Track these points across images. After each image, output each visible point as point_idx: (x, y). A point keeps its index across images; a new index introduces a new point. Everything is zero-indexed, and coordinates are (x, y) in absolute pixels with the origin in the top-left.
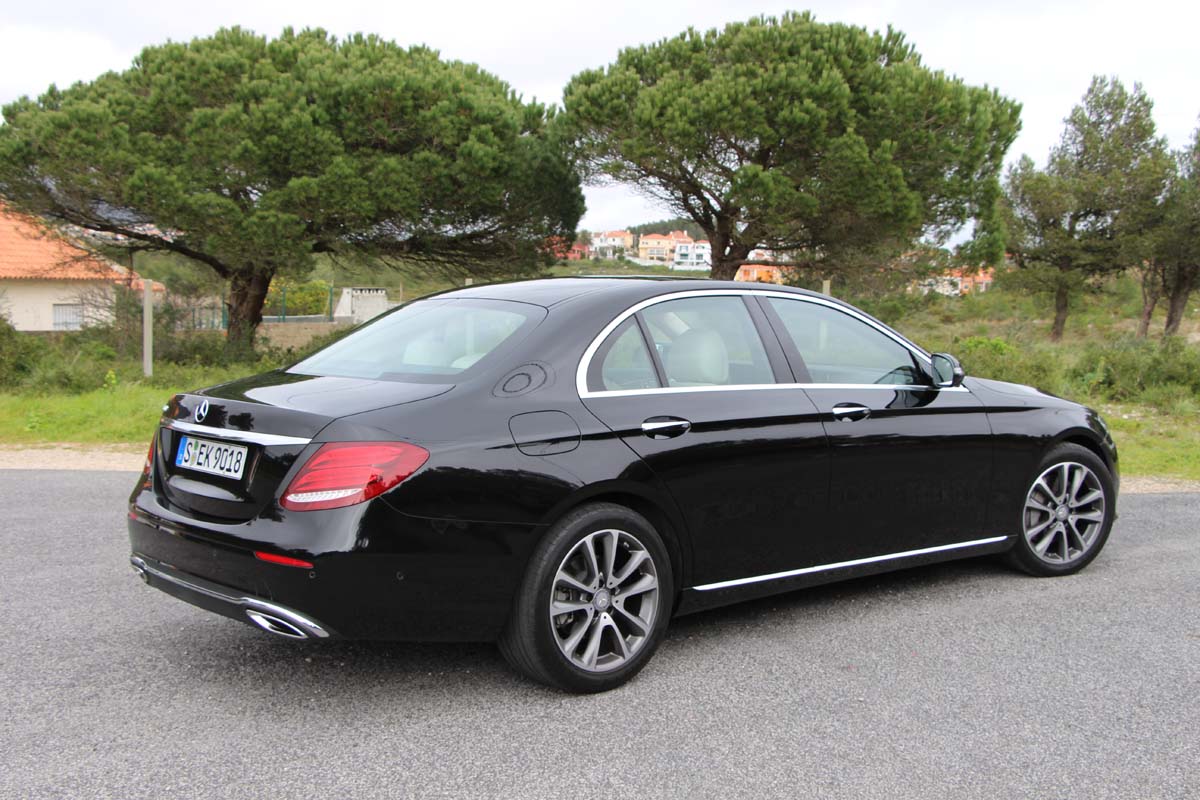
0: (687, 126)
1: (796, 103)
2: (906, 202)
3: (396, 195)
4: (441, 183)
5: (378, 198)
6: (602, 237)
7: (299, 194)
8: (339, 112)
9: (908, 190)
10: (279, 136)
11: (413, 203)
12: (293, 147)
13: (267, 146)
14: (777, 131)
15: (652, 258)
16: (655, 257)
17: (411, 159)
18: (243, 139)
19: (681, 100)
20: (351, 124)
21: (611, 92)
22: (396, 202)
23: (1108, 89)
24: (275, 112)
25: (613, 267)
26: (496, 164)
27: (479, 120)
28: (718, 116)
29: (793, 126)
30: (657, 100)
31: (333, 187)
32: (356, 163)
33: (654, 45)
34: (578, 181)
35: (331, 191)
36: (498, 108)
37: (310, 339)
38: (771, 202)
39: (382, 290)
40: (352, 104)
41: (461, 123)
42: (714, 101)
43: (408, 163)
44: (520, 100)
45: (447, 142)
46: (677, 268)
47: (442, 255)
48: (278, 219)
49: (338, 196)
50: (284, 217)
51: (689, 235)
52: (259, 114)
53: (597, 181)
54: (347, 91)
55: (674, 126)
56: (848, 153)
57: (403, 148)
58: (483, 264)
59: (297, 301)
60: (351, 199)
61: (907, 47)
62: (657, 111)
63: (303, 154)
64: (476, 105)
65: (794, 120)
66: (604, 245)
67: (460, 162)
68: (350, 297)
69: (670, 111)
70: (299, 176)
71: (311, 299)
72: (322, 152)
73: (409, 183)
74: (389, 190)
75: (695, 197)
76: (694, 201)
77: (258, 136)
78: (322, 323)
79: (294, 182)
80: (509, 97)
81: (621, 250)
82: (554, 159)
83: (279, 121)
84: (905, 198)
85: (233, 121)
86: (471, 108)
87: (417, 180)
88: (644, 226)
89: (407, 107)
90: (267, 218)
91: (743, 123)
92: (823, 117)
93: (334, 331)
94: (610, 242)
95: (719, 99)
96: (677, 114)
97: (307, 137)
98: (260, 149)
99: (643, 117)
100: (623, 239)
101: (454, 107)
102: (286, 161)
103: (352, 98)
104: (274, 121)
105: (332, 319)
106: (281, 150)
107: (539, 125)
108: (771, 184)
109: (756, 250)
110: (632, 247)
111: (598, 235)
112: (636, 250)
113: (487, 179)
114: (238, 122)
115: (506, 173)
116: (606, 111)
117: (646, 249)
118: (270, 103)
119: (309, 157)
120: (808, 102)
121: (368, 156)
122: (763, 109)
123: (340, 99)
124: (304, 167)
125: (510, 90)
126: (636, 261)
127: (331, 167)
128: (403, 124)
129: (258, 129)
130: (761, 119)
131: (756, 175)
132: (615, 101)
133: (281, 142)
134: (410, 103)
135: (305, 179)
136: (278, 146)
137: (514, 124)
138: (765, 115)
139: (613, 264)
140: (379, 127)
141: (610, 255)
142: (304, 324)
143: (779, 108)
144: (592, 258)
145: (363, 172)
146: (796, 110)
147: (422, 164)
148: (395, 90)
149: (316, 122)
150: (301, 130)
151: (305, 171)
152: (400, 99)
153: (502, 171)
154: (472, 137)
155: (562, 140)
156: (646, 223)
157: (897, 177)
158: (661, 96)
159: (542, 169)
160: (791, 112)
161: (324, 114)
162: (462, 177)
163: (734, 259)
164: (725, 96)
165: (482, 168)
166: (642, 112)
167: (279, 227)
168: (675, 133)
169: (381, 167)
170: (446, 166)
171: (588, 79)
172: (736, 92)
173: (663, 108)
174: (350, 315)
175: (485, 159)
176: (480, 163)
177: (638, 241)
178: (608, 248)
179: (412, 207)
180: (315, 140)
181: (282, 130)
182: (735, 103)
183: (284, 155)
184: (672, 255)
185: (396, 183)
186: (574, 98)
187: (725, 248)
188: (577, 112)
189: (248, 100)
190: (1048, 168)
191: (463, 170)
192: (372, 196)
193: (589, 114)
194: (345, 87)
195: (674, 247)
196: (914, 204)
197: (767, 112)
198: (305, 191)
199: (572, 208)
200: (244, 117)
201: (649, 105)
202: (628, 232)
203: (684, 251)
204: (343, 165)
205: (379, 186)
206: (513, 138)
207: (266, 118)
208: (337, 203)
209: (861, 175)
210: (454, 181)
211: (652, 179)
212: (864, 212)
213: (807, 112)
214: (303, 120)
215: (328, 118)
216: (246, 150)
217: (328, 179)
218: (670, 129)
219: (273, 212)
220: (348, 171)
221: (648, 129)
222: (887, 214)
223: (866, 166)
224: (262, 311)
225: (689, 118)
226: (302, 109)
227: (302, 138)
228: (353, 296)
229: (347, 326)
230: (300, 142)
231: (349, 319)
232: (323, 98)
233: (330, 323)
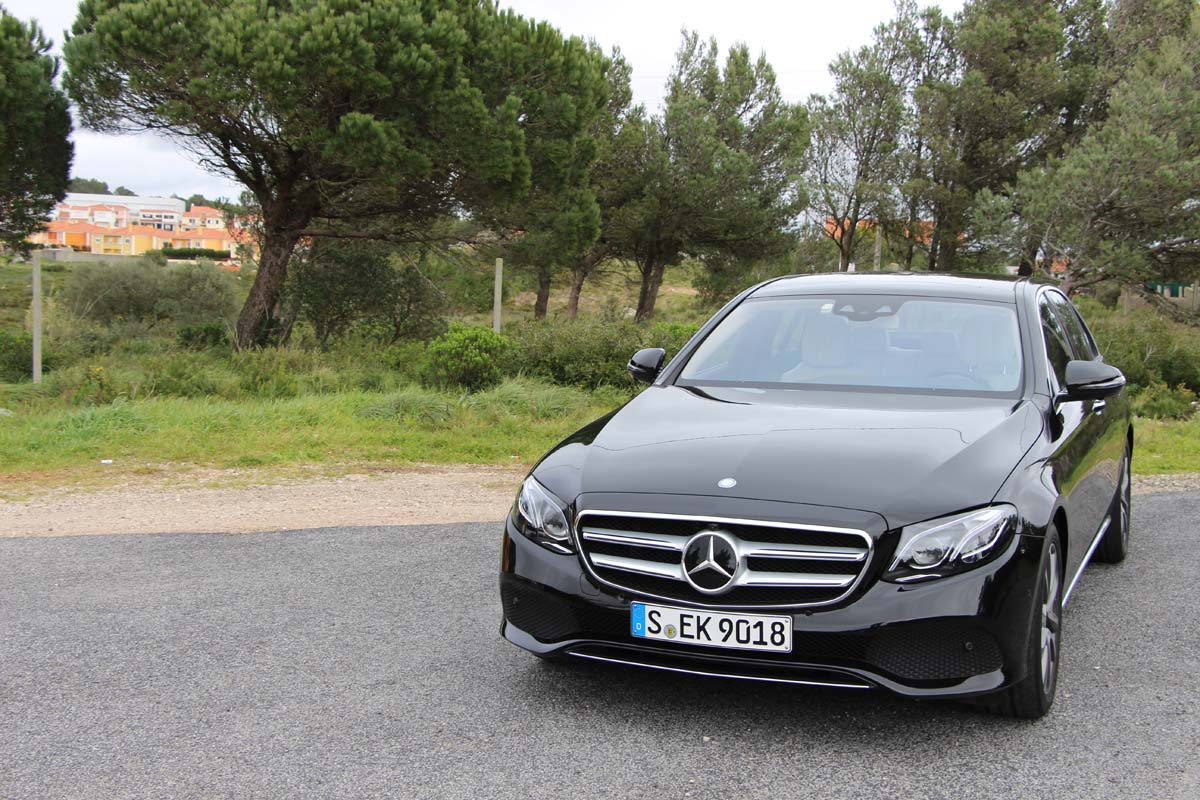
0: (286, 67)
1: (413, 46)
14: (390, 78)
19: (270, 33)
21: (165, 13)
28: (324, 57)
29: (410, 73)
42: (321, 38)
55: (265, 65)
56: (465, 106)
69: (258, 44)
91: (353, 69)
92: (441, 67)
95: (328, 37)
96: (271, 50)
99: (224, 50)
108: (384, 137)
116: (161, 37)
122: (373, 51)
131: (367, 125)
132: (172, 26)
138: (375, 60)
143: (392, 51)
146: (415, 55)
158: (241, 25)
160: (410, 56)
163: (293, 228)
168: (268, 74)
172: (346, 31)
173: (248, 41)
182: (344, 42)
193: (137, 40)
197: (378, 54)
209: (480, 133)
221: (230, 67)
223: (486, 123)
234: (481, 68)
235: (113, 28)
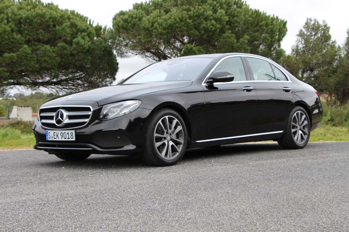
0: (162, 31)
1: (208, 22)
7: (8, 60)
8: (21, 27)
12: (2, 41)
14: (200, 33)
19: (160, 21)
20: (26, 32)
21: (132, 17)
22: (49, 64)
23: (312, 23)
26: (88, 48)
27: (79, 31)
28: (175, 26)
30: (150, 20)
31: (22, 57)
33: (146, 1)
35: (22, 59)
36: (85, 26)
39: (30, 107)
40: (27, 23)
41: (73, 32)
42: (173, 20)
44: (92, 25)
45: (68, 39)
54: (25, 17)
55: (157, 31)
56: (228, 40)
61: (243, 2)
62: (151, 24)
63: (7, 43)
64: (79, 24)
65: (207, 29)
67: (74, 47)
68: (16, 109)
69: (155, 25)
72: (16, 43)
74: (46, 59)
78: (5, 120)
79: (6, 55)
80: (88, 23)
86: (76, 26)
89: (50, 25)
91: (185, 29)
93: (10, 123)
95: (175, 19)
96: (158, 26)
97: (9, 37)
99: (145, 27)
101: (70, 25)
103: (27, 21)
105: (9, 119)
107: (100, 34)
108: (197, 52)
116: (130, 24)
119: (9, 45)
120: (213, 21)
121: (36, 45)
122: (193, 24)
123: (22, 20)
125: (88, 20)
127: (22, 49)
128: (48, 32)
130: (192, 27)
132: (134, 21)
134: (52, 23)
137: (92, 33)
138: (194, 26)
140: (41, 33)
143: (201, 23)
146: (209, 24)
147: (60, 48)
149: (12, 30)
150: (7, 33)
152: (47, 21)
153: (90, 51)
158: (152, 19)
160: (207, 25)
161: (15, 28)
162: (75, 52)
164: (177, 18)
165: (84, 49)
166: (145, 25)
168: (158, 33)
171: (122, 13)
172: (182, 17)
173: (153, 24)
174: (16, 116)
182: (182, 21)
185: (49, 56)
186: (117, 21)
190: (292, 53)
191: (75, 49)
193: (123, 26)
194: (24, 16)
198: (11, 59)
199: (113, 68)
201: (147, 22)
204: (27, 48)
205: (42, 57)
213: (213, 25)
214: (7, 30)
215: (17, 29)
217: (20, 54)
218: (155, 32)
220: (29, 51)
221: (147, 31)
223: (235, 45)
225: (164, 27)
227: (6, 37)
228: (18, 109)
229: (16, 121)
230: (5, 39)
231: (16, 118)
232: (14, 20)
233: (8, 120)
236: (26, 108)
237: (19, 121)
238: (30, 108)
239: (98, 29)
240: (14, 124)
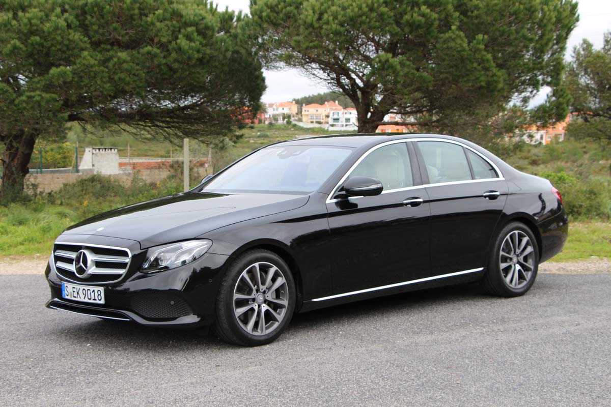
0: (339, 27)
1: (416, 9)
2: (495, 78)
3: (128, 79)
4: (161, 69)
5: (115, 81)
6: (274, 107)
7: (58, 79)
8: (86, 18)
9: (497, 69)
10: (41, 37)
11: (141, 85)
12: (52, 45)
13: (32, 44)
14: (403, 30)
15: (312, 122)
16: (314, 121)
17: (139, 53)
18: (13, 39)
19: (334, 8)
20: (95, 27)
22: (129, 84)
24: (38, 19)
25: (283, 129)
26: (200, 55)
27: (187, 24)
28: (359, 20)
29: (413, 26)
30: (316, 8)
31: (82, 74)
32: (99, 56)
34: (260, 67)
35: (81, 77)
36: (201, 15)
37: (62, 186)
38: (399, 80)
39: (114, 149)
40: (95, 13)
41: (174, 27)
42: (356, 10)
43: (137, 55)
44: (216, 9)
45: (164, 40)
46: (331, 129)
47: (163, 122)
48: (42, 98)
49: (86, 81)
50: (47, 96)
51: (339, 104)
52: (25, 21)
53: (274, 67)
54: (92, 4)
55: (329, 27)
56: (452, 44)
57: (132, 45)
58: (193, 128)
59: (49, 158)
60: (96, 82)
62: (317, 16)
63: (60, 50)
64: (184, 13)
65: (414, 22)
66: (276, 112)
67: (174, 55)
68: (91, 153)
69: (326, 16)
70: (58, 66)
71: (60, 156)
72: (74, 48)
73: (137, 70)
74: (122, 76)
75: (345, 77)
76: (345, 80)
77: (24, 37)
78: (70, 174)
79: (54, 71)
80: (209, 7)
81: (289, 117)
82: (243, 51)
83: (41, 26)
84: (494, 75)
85: (5, 26)
86: (181, 16)
87: (143, 67)
88: (305, 98)
89: (134, 15)
90: (34, 97)
91: (377, 24)
92: (435, 19)
93: (80, 179)
94: (280, 111)
95: (360, 8)
96: (331, 18)
97: (62, 37)
98: (26, 46)
99: (307, 20)
100: (290, 109)
101: (168, 15)
102: (47, 54)
103: (96, 9)
104: (37, 26)
105: (78, 171)
106: (43, 46)
107: (230, 27)
108: (398, 67)
109: (389, 114)
110: (297, 114)
111: (271, 105)
112: (300, 116)
113: (194, 66)
114: (9, 26)
115: (208, 62)
116: (281, 15)
117: (307, 115)
118: (33, 12)
119: (64, 52)
120: (424, 8)
121: (108, 51)
122: (392, 14)
123: (86, 9)
124: (61, 59)
125: (209, 2)
126: (301, 124)
127: (80, 59)
128: (132, 27)
129: (26, 31)
130: (391, 21)
131: (387, 61)
132: (288, 8)
133: (42, 41)
134: (137, 12)
135: (62, 68)
136: (41, 45)
137: (212, 26)
138: (394, 18)
139: (283, 127)
140: (115, 29)
141: (280, 121)
142: (57, 175)
143: (402, 15)
144: (267, 122)
145: (105, 62)
146: (415, 15)
147: (146, 56)
148: (126, 3)
149: (69, 26)
150: (59, 32)
151: (62, 62)
152: (129, 9)
153: (205, 60)
154: (180, 36)
155: (250, 37)
156: (307, 96)
157: (488, 60)
158: (319, 6)
159: (233, 60)
160: (412, 17)
161: (75, 20)
162: (176, 66)
163: (374, 121)
164: (364, 6)
165: (190, 58)
166: (307, 17)
167: (43, 104)
168: (330, 32)
169: (115, 60)
170: (165, 57)
172: (372, 2)
173: (321, 15)
174: (91, 167)
175: (191, 52)
176: (187, 55)
177: (301, 109)
178: (278, 115)
179: (139, 87)
180: (69, 40)
181: (44, 32)
182: (372, 9)
183: (45, 50)
184: (327, 119)
185: (127, 70)
186: (257, 7)
187: (367, 114)
188: (261, 17)
189: (17, 11)
190: (604, 48)
191: (176, 61)
192: (111, 80)
193: (269, 18)
195: (329, 113)
196: (501, 79)
197: (395, 16)
198: (63, 77)
199: (257, 87)
200: (14, 22)
201: (311, 12)
202: (294, 102)
203: (336, 117)
204: (88, 57)
205: (115, 73)
206: (212, 37)
207: (31, 23)
208: (85, 86)
209: (462, 59)
210: (170, 69)
211: (314, 65)
212: (466, 86)
213: (423, 15)
214: (60, 25)
215: (78, 23)
216: (15, 47)
217: (78, 69)
218: (326, 29)
219: (38, 92)
220: (92, 62)
221: (311, 29)
222: (481, 87)
223: (465, 53)
224: (29, 165)
225: (339, 21)
226: (58, 16)
227: (59, 38)
228: (93, 154)
229: (89, 176)
230: (57, 41)
231: (91, 170)
232: (73, 8)
233: (77, 174)
234: (472, 17)
235: (258, 13)
236: (108, 152)
237: (95, 176)
238: (115, 151)
239: (227, 19)
240: (85, 180)
